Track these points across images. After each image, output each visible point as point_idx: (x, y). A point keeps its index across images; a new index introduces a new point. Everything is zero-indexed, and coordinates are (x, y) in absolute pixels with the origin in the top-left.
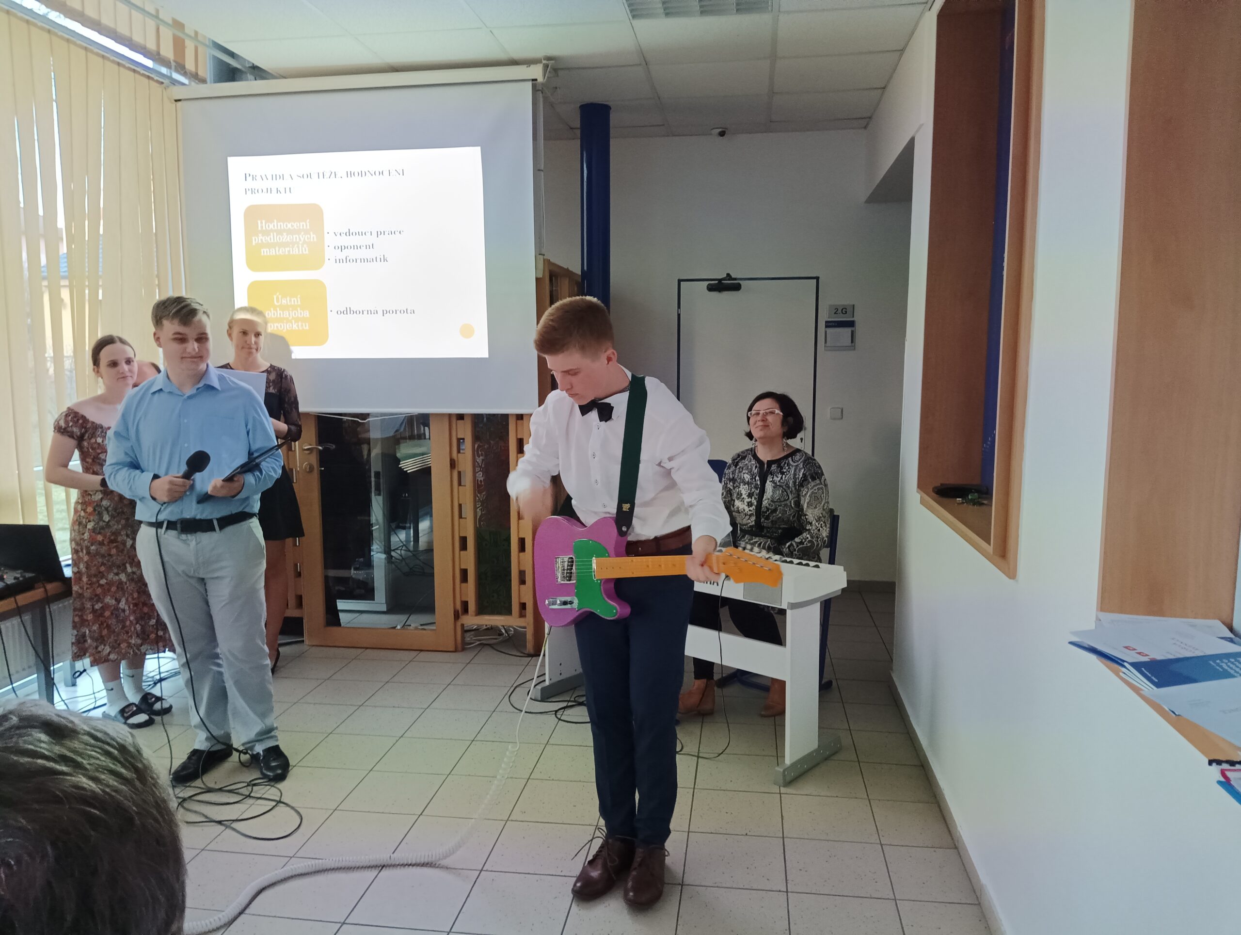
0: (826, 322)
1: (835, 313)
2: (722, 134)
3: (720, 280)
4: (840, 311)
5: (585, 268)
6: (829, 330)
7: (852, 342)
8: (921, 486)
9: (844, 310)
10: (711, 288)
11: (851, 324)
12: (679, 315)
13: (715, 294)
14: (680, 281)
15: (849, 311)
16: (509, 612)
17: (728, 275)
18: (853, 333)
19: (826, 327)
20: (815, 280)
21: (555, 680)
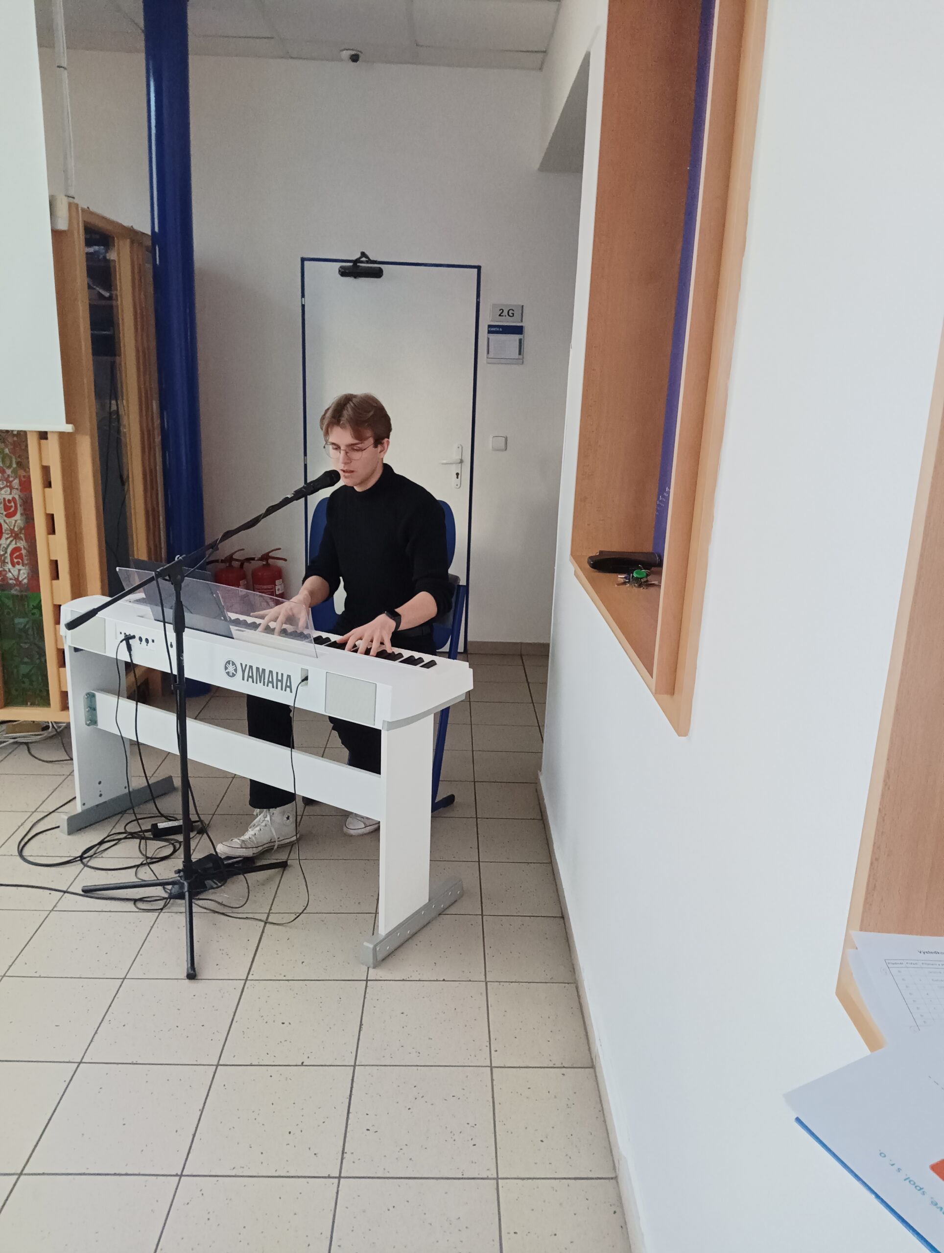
0: (489, 326)
1: (500, 315)
2: (355, 58)
3: (356, 262)
4: (505, 313)
5: (157, 229)
6: (493, 337)
7: (520, 354)
8: (574, 555)
9: (511, 313)
10: (344, 273)
11: (518, 330)
12: (303, 306)
13: (349, 280)
14: (303, 260)
15: (517, 314)
16: (45, 701)
17: (363, 254)
18: (520, 341)
19: (489, 332)
20: (476, 270)
21: (91, 804)
